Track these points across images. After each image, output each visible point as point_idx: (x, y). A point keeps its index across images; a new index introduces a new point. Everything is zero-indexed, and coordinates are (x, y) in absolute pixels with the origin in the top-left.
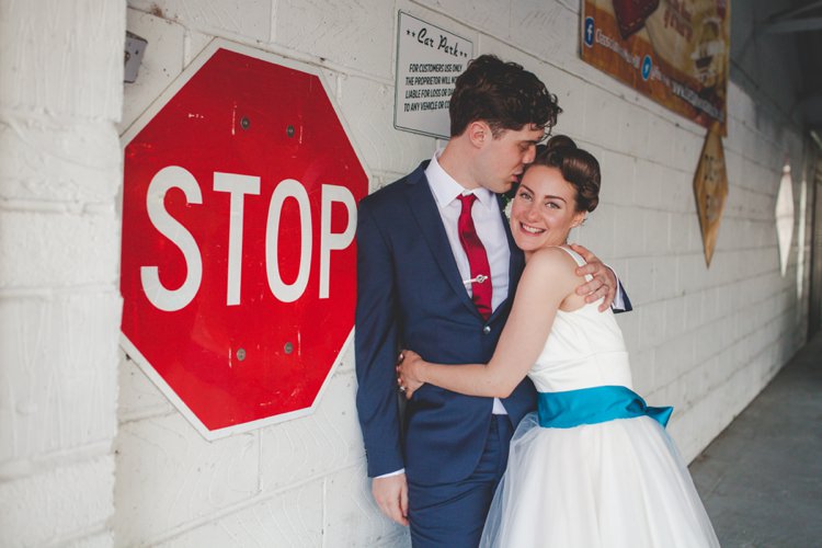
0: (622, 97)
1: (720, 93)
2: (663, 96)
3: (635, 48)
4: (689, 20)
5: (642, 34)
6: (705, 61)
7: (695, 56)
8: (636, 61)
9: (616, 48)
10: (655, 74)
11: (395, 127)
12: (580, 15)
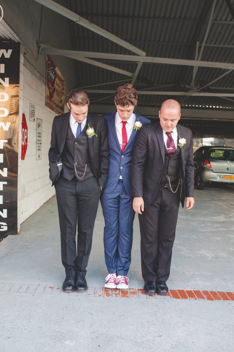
0: (50, 111)
1: (63, 108)
2: (55, 111)
3: (52, 102)
4: (59, 93)
5: (53, 99)
6: (61, 101)
7: (60, 100)
8: (52, 104)
9: (49, 102)
10: (54, 106)
11: (29, 120)
12: (45, 97)
